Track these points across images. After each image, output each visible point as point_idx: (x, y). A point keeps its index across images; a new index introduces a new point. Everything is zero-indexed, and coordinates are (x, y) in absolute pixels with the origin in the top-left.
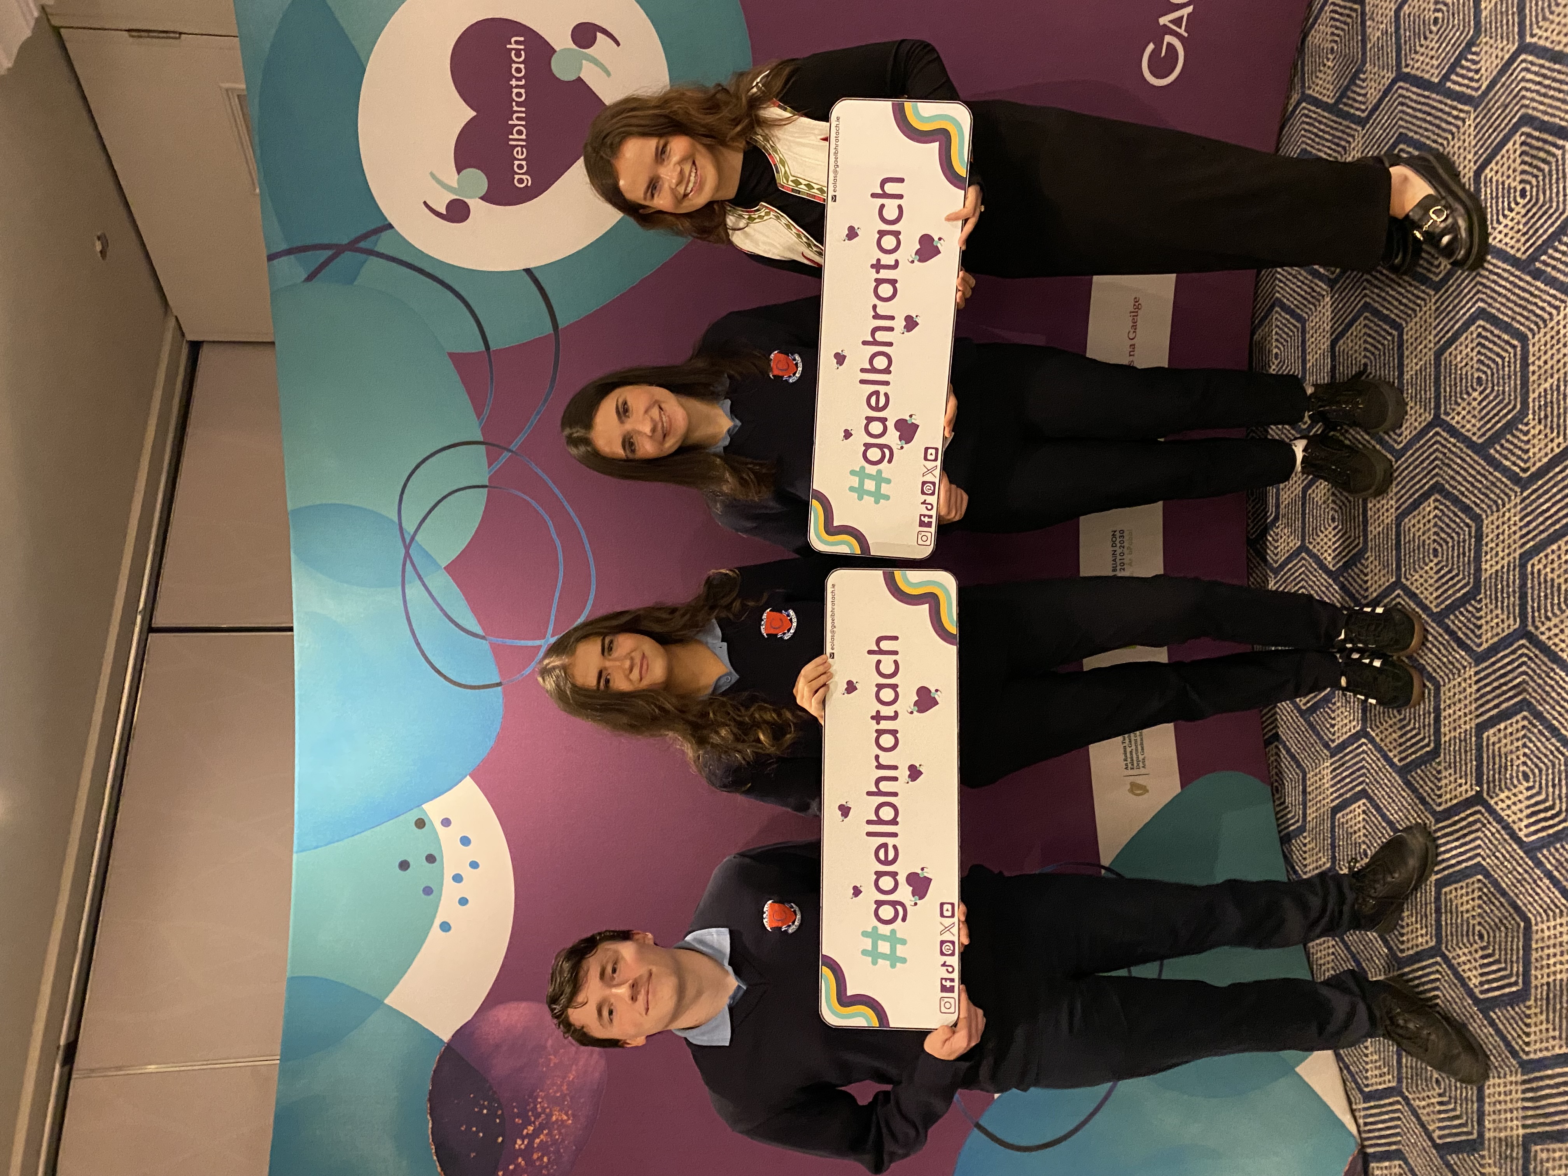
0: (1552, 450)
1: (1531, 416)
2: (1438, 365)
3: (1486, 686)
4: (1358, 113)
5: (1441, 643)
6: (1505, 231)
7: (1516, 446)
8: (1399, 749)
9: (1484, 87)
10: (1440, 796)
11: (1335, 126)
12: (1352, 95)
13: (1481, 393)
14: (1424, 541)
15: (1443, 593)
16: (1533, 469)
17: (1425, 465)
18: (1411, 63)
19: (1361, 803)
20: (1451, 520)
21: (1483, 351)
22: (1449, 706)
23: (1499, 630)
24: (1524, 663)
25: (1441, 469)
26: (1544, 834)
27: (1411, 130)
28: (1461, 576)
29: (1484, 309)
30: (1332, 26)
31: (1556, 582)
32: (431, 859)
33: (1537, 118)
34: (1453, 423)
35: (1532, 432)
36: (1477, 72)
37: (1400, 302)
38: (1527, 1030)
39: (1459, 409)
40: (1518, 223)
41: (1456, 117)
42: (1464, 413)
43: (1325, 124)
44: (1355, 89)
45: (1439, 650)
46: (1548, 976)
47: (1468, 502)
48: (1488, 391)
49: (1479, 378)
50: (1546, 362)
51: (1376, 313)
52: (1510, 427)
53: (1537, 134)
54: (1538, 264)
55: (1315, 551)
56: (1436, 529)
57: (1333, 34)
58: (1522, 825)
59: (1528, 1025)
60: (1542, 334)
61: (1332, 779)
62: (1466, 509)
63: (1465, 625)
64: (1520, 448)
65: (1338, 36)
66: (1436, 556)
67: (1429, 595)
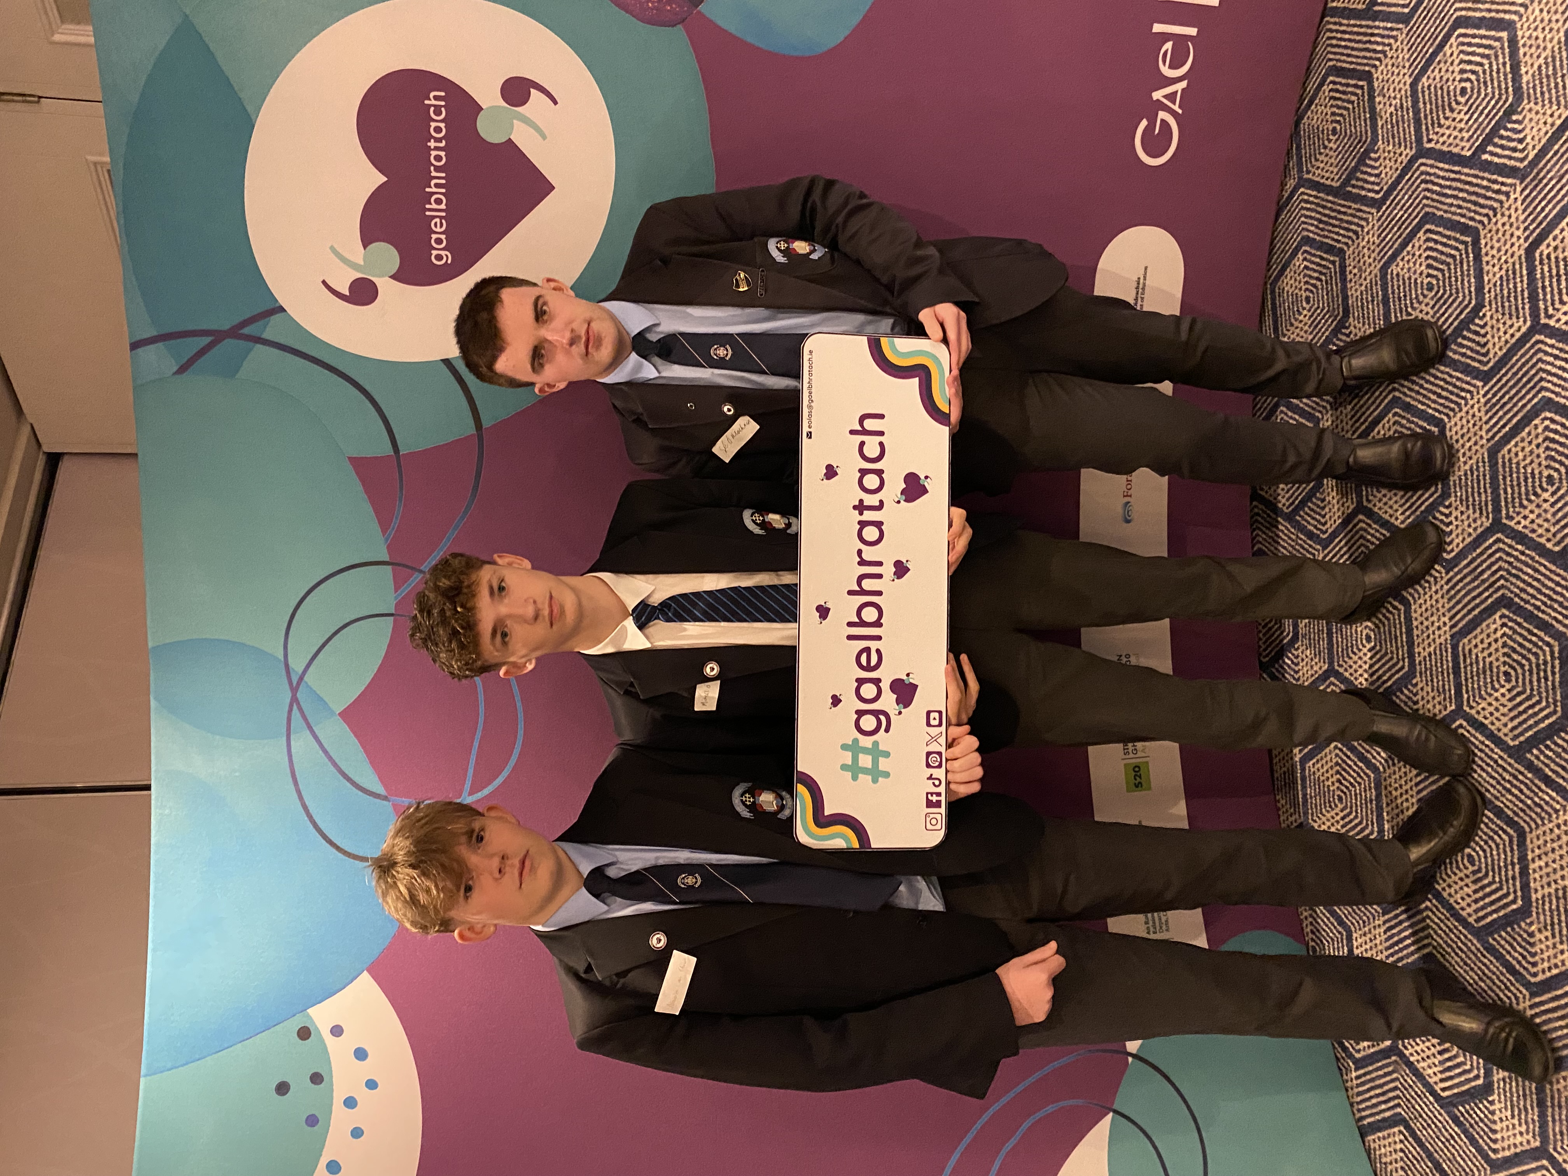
2: (1493, 464)
4: (1371, 195)
5: (1522, 782)
8: (1474, 906)
9: (1530, 157)
10: (1534, 965)
11: (1343, 209)
12: (1362, 176)
13: (1553, 494)
14: (1491, 663)
15: (1520, 724)
17: (1485, 576)
18: (1435, 137)
20: (1525, 639)
21: (1551, 445)
22: (1540, 857)
25: (1507, 580)
27: (1440, 210)
28: (1544, 704)
29: (1550, 399)
30: (1332, 106)
32: (317, 1078)
34: (1520, 528)
36: (1521, 142)
37: (1439, 396)
39: (1527, 512)
41: (1498, 192)
42: (1532, 516)
43: (1331, 209)
44: (1365, 169)
45: (1521, 791)
47: (1546, 618)
49: (1550, 477)
51: (1407, 407)
55: (1347, 674)
56: (1506, 650)
57: (1333, 114)
61: (1387, 940)
62: (1545, 626)
63: (1554, 761)
65: (1341, 115)
66: (1508, 681)
67: (1503, 726)
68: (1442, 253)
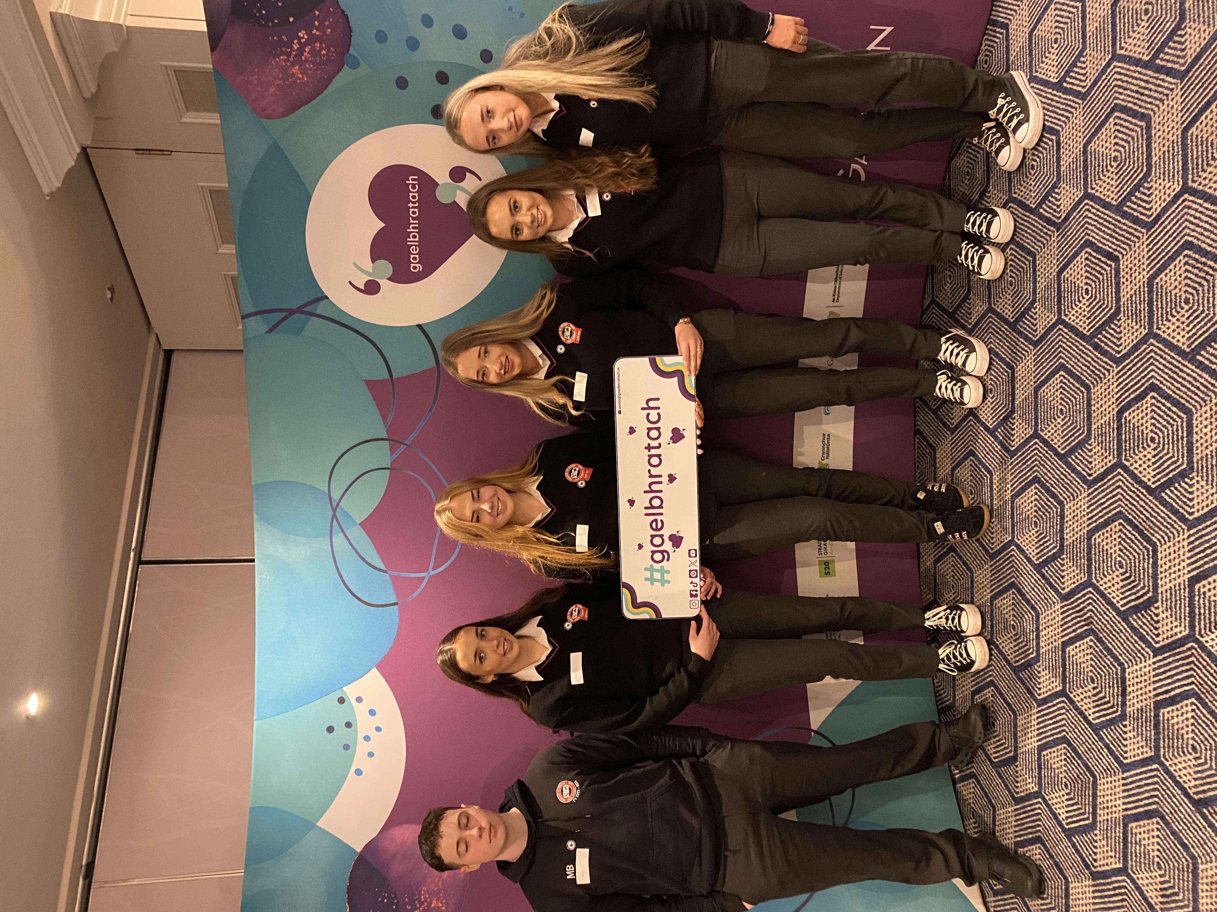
0: (1106, 464)
1: (1093, 440)
2: (1036, 398)
3: (1068, 616)
5: (1039, 585)
6: (1077, 315)
7: (1084, 458)
8: (1014, 654)
9: (1063, 217)
10: (1040, 689)
13: (1063, 420)
14: (1029, 515)
15: (1040, 551)
16: (1095, 475)
17: (1029, 463)
18: (1018, 192)
19: (990, 689)
20: (1045, 503)
21: (1063, 392)
22: (1045, 628)
23: (1075, 580)
24: (1090, 604)
25: (1038, 467)
26: (1104, 719)
28: (1051, 541)
29: (1063, 364)
31: (1109, 551)
32: (349, 725)
33: (1095, 244)
34: (1046, 437)
35: (1094, 450)
36: (1059, 206)
37: (1013, 351)
38: (1095, 850)
39: (1050, 428)
40: (1084, 311)
41: (1046, 234)
42: (1052, 431)
45: (1039, 590)
46: (1108, 814)
47: (1055, 491)
48: (1067, 419)
50: (1101, 406)
52: (1080, 445)
53: (1094, 254)
54: (1096, 340)
56: (1036, 508)
57: (968, 162)
58: (1091, 712)
59: (1096, 847)
60: (1099, 387)
62: (1054, 496)
63: (1054, 574)
64: (1087, 460)
65: (972, 164)
66: (1036, 527)
67: (1032, 551)
68: (1018, 264)
